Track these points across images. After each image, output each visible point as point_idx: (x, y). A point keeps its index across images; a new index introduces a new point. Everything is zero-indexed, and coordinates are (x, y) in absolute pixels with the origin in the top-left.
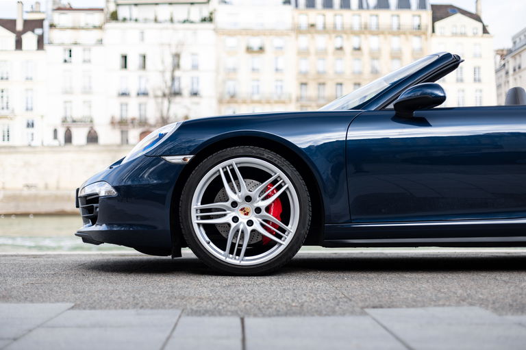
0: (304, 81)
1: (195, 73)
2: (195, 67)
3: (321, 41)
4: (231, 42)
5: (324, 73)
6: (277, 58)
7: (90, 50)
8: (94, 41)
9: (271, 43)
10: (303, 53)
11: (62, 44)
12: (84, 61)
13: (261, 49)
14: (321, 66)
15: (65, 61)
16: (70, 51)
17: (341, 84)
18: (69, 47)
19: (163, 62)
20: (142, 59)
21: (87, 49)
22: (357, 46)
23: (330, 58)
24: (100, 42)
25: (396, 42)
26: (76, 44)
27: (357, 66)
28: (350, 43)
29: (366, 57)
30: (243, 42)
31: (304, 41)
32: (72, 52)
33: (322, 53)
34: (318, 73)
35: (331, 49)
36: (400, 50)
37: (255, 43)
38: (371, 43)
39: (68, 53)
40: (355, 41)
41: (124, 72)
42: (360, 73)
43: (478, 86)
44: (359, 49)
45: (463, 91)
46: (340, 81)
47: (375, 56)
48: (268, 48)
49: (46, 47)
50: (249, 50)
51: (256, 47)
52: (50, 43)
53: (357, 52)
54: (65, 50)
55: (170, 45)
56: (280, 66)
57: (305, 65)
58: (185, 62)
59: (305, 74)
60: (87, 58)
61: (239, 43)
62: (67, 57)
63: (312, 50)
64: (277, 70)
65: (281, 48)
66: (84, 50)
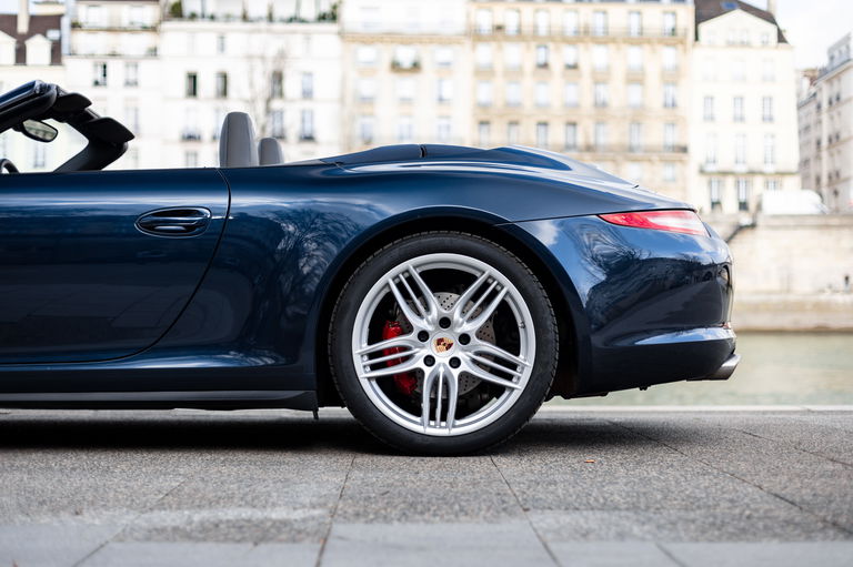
0: (484, 117)
1: (307, 105)
2: (307, 94)
3: (514, 54)
4: (366, 53)
5: (518, 105)
6: (440, 81)
7: (136, 66)
8: (142, 52)
9: (431, 56)
10: (484, 73)
11: (91, 56)
12: (128, 84)
13: (416, 66)
14: (513, 93)
15: (97, 83)
16: (105, 67)
17: (545, 124)
18: (103, 61)
19: (251, 85)
20: (220, 80)
21: (133, 64)
22: (571, 62)
23: (528, 81)
24: (153, 52)
25: (635, 56)
26: (113, 55)
27: (571, 94)
28: (561, 56)
29: (586, 81)
30: (384, 54)
31: (485, 53)
32: (107, 69)
33: (514, 74)
34: (508, 105)
35: (529, 66)
36: (642, 70)
37: (406, 56)
38: (594, 57)
39: (100, 70)
40: (569, 54)
41: (191, 102)
42: (576, 106)
43: (768, 127)
44: (574, 67)
45: (744, 136)
46: (543, 118)
47: (600, 78)
48: (426, 64)
49: (66, 60)
50: (396, 67)
51: (407, 63)
52: (72, 54)
53: (572, 72)
54: (96, 65)
55: (263, 58)
56: (446, 94)
57: (485, 93)
58: (292, 86)
59: (484, 107)
60: (132, 77)
61: (379, 55)
62: (99, 76)
63: (499, 68)
64: (441, 100)
65: (447, 64)
66: (127, 66)
